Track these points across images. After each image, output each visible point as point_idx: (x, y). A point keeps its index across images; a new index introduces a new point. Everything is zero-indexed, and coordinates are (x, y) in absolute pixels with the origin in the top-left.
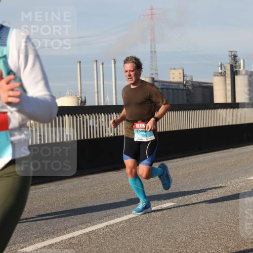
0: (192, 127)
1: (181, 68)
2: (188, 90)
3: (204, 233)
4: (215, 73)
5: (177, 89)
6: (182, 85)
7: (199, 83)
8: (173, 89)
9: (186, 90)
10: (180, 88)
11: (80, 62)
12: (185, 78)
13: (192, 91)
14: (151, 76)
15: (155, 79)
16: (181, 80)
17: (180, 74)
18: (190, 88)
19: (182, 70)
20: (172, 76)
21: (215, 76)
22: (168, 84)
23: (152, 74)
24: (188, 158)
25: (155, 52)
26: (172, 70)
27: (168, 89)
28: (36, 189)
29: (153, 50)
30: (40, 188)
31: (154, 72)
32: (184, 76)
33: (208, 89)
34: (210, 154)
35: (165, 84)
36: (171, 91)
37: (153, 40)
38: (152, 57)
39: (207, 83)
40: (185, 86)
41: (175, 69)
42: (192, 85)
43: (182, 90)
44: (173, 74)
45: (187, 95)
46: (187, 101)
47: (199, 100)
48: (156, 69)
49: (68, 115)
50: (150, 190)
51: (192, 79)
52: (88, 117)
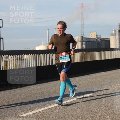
0: (100, 59)
1: (95, 32)
2: (98, 42)
3: (105, 108)
4: (111, 34)
5: (93, 42)
6: (96, 40)
7: (104, 39)
8: (91, 42)
9: (97, 42)
10: (95, 41)
11: (48, 29)
12: (97, 36)
13: (100, 43)
14: (81, 35)
15: (83, 37)
16: (95, 37)
17: (95, 34)
18: (99, 41)
19: (96, 33)
20: (91, 36)
21: (111, 35)
22: (89, 39)
23: (82, 35)
24: (98, 73)
25: (83, 24)
26: (91, 32)
27: (89, 42)
28: (27, 88)
29: (82, 23)
30: (30, 87)
31: (82, 33)
32: (96, 36)
33: (108, 42)
34: (108, 72)
35: (88, 39)
36: (90, 42)
37: (82, 19)
38: (82, 27)
39: (107, 39)
40: (97, 40)
41: (92, 32)
42: (100, 39)
43: (96, 42)
44: (92, 34)
45: (98, 44)
46: (98, 47)
47: (103, 47)
48: (84, 32)
49: (43, 54)
50: (80, 88)
51: (100, 37)
52: (52, 54)
